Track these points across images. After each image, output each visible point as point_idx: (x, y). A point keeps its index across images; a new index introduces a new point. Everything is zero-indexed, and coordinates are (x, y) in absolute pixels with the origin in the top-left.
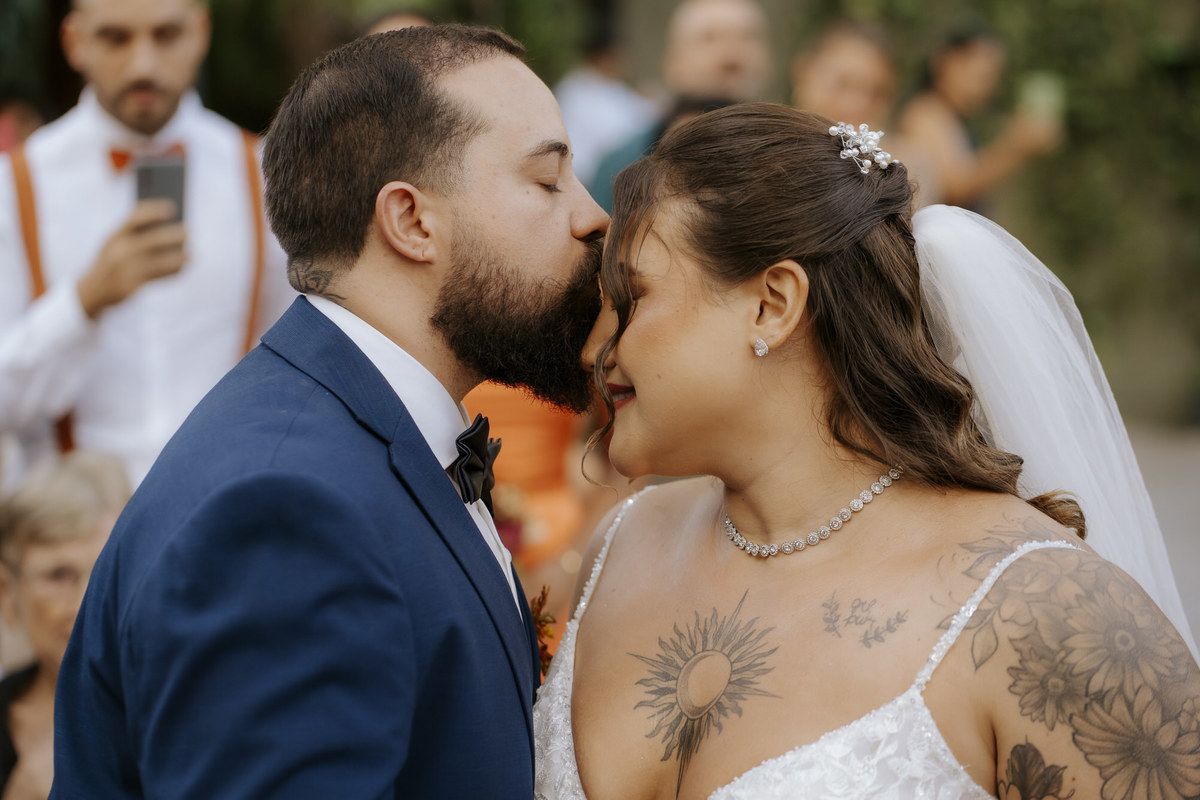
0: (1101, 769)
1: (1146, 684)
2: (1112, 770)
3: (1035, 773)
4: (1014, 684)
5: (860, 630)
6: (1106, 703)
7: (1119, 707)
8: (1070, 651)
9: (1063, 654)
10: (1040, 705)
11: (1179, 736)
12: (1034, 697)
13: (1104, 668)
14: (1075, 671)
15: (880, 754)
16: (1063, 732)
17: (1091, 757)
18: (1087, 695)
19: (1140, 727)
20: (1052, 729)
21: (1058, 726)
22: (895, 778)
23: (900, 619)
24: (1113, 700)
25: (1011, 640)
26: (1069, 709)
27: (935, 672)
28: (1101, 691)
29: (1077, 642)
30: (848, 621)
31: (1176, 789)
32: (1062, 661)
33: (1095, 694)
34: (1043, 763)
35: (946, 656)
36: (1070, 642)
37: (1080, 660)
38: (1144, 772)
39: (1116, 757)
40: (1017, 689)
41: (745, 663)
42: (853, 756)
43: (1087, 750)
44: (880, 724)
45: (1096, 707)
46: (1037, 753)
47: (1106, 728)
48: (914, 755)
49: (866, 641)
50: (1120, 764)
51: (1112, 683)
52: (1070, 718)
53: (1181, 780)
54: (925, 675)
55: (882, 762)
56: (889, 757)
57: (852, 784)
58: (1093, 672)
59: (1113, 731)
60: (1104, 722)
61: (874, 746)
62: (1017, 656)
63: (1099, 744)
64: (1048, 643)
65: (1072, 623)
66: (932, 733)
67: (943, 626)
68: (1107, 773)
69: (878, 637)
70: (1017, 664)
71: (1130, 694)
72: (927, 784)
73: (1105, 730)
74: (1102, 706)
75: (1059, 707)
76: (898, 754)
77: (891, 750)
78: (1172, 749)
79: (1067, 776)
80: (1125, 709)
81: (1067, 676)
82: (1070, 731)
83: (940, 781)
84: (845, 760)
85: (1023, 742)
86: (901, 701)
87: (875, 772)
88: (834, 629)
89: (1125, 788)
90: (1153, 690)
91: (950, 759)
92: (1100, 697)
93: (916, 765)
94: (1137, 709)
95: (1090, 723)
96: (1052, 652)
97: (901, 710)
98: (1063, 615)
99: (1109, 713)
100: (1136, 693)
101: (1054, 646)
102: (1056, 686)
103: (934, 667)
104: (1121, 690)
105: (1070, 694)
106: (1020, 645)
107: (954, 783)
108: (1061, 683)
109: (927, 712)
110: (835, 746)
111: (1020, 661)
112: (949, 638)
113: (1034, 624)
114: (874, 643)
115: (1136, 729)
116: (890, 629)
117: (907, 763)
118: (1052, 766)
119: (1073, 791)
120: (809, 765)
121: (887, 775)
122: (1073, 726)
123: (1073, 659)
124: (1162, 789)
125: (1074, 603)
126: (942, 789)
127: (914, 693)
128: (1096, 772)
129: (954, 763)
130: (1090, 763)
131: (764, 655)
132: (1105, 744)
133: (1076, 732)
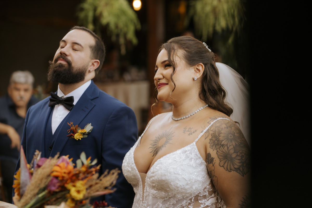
0: (220, 159)
1: (232, 145)
2: (222, 160)
3: (210, 158)
4: (210, 142)
5: (189, 133)
6: (224, 147)
7: (226, 148)
8: (220, 136)
9: (218, 137)
10: (213, 146)
11: (237, 156)
12: (212, 144)
13: (225, 140)
14: (220, 140)
15: (187, 153)
16: (215, 151)
17: (219, 157)
18: (220, 145)
19: (229, 153)
20: (214, 151)
21: (215, 150)
22: (189, 157)
23: (196, 131)
24: (225, 146)
25: (211, 134)
26: (217, 147)
27: (199, 140)
28: (223, 144)
29: (222, 135)
30: (187, 131)
31: (233, 166)
32: (218, 138)
33: (222, 145)
34: (211, 157)
35: (201, 137)
36: (221, 135)
37: (221, 138)
38: (227, 161)
39: (223, 157)
40: (210, 143)
41: (168, 139)
42: (182, 153)
43: (218, 155)
44: (187, 148)
45: (222, 147)
46: (210, 155)
47: (223, 152)
48: (192, 154)
49: (189, 135)
50: (224, 159)
51: (226, 143)
52: (217, 149)
53: (234, 164)
54: (197, 140)
55: (187, 154)
56: (188, 154)
57: (181, 158)
58: (223, 141)
59: (224, 152)
60: (222, 150)
61: (186, 151)
62: (211, 137)
63: (221, 154)
64: (216, 135)
65: (222, 131)
66: (197, 150)
67: (202, 132)
68: (221, 160)
69: (191, 134)
70: (211, 138)
71: (228, 146)
72: (194, 159)
73: (222, 152)
74: (223, 147)
75: (216, 146)
76: (189, 153)
77: (188, 153)
78: (234, 158)
79: (214, 160)
80: (227, 148)
81: (218, 141)
82: (217, 151)
83: (197, 159)
84: (180, 154)
85: (209, 153)
86: (192, 144)
87: (185, 156)
88: (184, 132)
89: (223, 164)
90: (233, 146)
91: (199, 155)
92: (223, 145)
93: (193, 156)
94: (229, 149)
95: (220, 150)
96: (217, 136)
97: (191, 146)
98: (221, 130)
99: (224, 149)
100: (230, 146)
101: (217, 135)
102: (216, 143)
103: (198, 139)
104: (227, 145)
105: (218, 144)
106: (212, 135)
107: (200, 160)
108: (217, 142)
109: (196, 146)
110: (179, 151)
111: (212, 138)
112: (202, 134)
113: (215, 131)
114: (190, 135)
115: (228, 153)
116: (194, 133)
117: (191, 155)
118: (212, 158)
119: (215, 163)
120: (174, 155)
121: (187, 157)
122: (217, 150)
123: (220, 138)
124: (230, 165)
125: (224, 128)
126: (197, 160)
127: (194, 143)
128: (219, 159)
129: (200, 156)
130: (218, 158)
131: (172, 137)
132: (222, 154)
133: (217, 152)
